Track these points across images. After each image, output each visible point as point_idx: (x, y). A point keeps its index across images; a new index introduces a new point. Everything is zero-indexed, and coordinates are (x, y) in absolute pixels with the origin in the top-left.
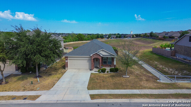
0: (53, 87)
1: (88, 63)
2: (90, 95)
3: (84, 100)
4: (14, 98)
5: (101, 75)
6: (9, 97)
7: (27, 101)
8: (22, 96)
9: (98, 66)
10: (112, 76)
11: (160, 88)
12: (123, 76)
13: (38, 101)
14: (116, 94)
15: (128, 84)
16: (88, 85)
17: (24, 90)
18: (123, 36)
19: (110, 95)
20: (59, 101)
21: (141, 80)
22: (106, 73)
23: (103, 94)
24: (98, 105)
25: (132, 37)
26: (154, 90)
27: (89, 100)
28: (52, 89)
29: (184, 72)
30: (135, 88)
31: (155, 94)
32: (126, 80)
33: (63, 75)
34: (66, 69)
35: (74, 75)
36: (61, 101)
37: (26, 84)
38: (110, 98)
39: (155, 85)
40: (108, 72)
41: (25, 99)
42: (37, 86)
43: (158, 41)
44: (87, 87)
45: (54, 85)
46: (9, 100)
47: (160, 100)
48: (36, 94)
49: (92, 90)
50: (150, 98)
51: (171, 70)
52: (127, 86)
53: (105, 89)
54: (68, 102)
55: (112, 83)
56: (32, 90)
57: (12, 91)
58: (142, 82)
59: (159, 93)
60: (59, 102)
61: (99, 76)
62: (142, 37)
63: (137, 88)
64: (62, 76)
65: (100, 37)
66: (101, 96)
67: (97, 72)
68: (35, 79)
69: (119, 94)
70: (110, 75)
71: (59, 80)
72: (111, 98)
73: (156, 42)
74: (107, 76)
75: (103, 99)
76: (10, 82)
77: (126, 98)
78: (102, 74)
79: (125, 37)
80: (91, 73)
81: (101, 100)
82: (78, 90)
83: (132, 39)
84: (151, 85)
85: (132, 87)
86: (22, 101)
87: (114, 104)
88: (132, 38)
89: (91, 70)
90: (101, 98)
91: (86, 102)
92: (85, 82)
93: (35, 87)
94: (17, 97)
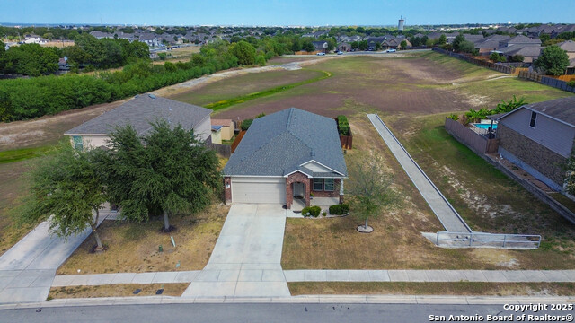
0: (208, 260)
1: (278, 191)
2: (288, 283)
3: (277, 297)
4: (137, 290)
5: (309, 223)
6: (126, 287)
7: (166, 299)
8: (152, 285)
9: (302, 195)
10: (335, 228)
11: (431, 267)
12: (360, 228)
13: (187, 297)
14: (341, 283)
15: (367, 254)
16: (283, 256)
17: (150, 269)
18: (372, 45)
19: (330, 284)
20: (229, 297)
21: (397, 240)
22: (320, 217)
23: (316, 283)
24: (306, 310)
25: (399, 46)
26: (418, 271)
27: (286, 296)
28: (207, 267)
29: (502, 208)
30: (381, 267)
31: (418, 283)
32: (363, 240)
33: (222, 222)
34: (228, 204)
35: (247, 224)
36: (233, 297)
37: (148, 252)
38: (328, 293)
39: (425, 256)
40: (324, 214)
41: (160, 292)
42: (174, 257)
43: (475, 67)
44: (279, 261)
45: (210, 254)
46: (128, 295)
47: (424, 297)
48: (179, 279)
49: (292, 269)
50: (406, 293)
51: (476, 198)
52: (365, 259)
53: (318, 269)
54: (247, 300)
55: (333, 250)
56: (166, 269)
57: (126, 271)
58: (399, 246)
59: (428, 281)
60: (228, 301)
61: (304, 228)
62: (429, 47)
63: (386, 265)
64: (221, 227)
65: (303, 49)
66: (310, 287)
67: (300, 216)
68: (165, 238)
69: (346, 283)
70: (329, 224)
71: (216, 239)
72: (331, 293)
73: (469, 73)
74: (322, 226)
75: (315, 294)
76: (112, 247)
77: (361, 293)
78: (311, 221)
79: (378, 46)
80: (287, 218)
81: (310, 296)
82: (263, 270)
83: (399, 54)
84: (416, 256)
85: (374, 262)
86: (156, 299)
87: (335, 306)
88: (401, 49)
89: (285, 207)
90: (311, 293)
91: (282, 300)
92: (274, 245)
93: (171, 262)
94: (141, 288)
